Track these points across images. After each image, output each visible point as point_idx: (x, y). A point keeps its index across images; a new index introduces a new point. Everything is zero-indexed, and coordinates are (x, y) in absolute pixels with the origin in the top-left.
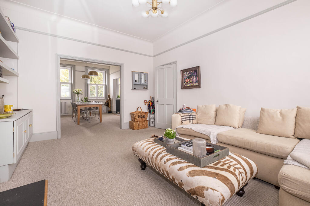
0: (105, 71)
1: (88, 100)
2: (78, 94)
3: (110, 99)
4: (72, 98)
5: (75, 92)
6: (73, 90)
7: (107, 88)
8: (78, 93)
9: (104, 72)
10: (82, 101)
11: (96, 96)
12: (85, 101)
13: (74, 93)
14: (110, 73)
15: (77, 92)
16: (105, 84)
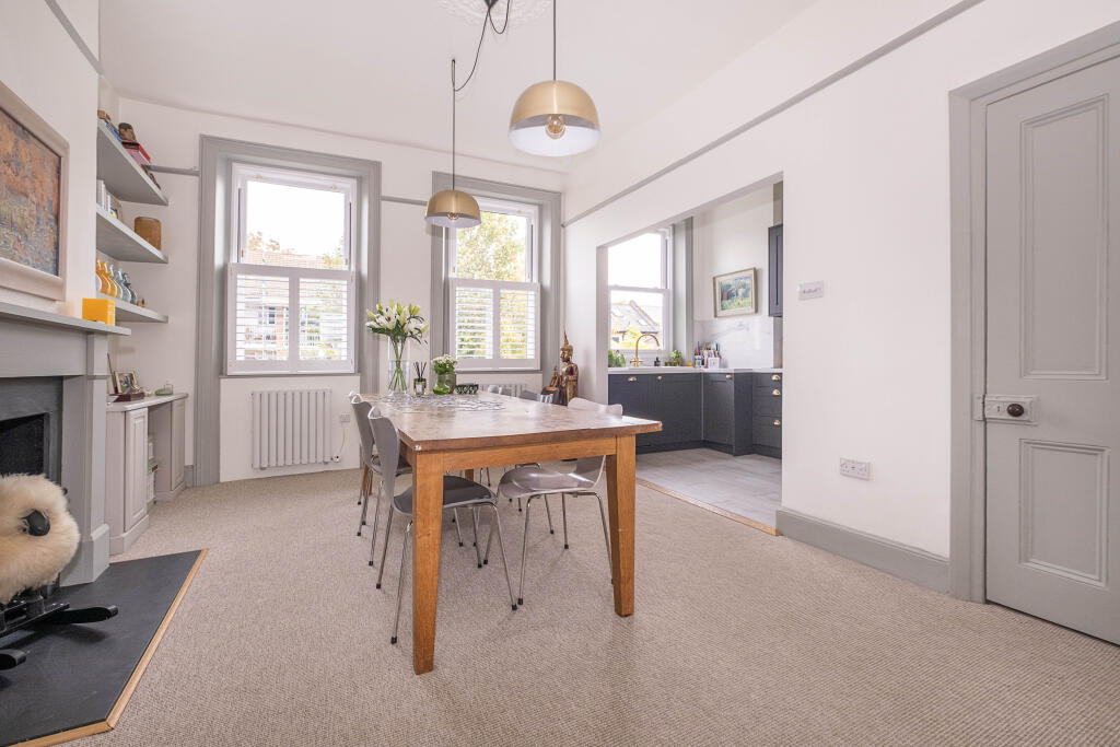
0: (541, 208)
1: (460, 380)
2: (395, 340)
3: (571, 371)
4: (360, 368)
5: (382, 320)
6: (369, 313)
7: (550, 304)
8: (398, 333)
9: (534, 210)
10: (419, 387)
11: (488, 354)
12: (440, 381)
13: (375, 330)
14: (568, 219)
15: (391, 325)
16: (535, 280)
